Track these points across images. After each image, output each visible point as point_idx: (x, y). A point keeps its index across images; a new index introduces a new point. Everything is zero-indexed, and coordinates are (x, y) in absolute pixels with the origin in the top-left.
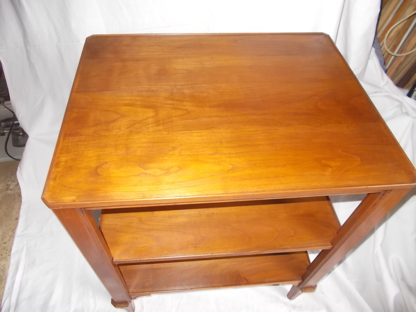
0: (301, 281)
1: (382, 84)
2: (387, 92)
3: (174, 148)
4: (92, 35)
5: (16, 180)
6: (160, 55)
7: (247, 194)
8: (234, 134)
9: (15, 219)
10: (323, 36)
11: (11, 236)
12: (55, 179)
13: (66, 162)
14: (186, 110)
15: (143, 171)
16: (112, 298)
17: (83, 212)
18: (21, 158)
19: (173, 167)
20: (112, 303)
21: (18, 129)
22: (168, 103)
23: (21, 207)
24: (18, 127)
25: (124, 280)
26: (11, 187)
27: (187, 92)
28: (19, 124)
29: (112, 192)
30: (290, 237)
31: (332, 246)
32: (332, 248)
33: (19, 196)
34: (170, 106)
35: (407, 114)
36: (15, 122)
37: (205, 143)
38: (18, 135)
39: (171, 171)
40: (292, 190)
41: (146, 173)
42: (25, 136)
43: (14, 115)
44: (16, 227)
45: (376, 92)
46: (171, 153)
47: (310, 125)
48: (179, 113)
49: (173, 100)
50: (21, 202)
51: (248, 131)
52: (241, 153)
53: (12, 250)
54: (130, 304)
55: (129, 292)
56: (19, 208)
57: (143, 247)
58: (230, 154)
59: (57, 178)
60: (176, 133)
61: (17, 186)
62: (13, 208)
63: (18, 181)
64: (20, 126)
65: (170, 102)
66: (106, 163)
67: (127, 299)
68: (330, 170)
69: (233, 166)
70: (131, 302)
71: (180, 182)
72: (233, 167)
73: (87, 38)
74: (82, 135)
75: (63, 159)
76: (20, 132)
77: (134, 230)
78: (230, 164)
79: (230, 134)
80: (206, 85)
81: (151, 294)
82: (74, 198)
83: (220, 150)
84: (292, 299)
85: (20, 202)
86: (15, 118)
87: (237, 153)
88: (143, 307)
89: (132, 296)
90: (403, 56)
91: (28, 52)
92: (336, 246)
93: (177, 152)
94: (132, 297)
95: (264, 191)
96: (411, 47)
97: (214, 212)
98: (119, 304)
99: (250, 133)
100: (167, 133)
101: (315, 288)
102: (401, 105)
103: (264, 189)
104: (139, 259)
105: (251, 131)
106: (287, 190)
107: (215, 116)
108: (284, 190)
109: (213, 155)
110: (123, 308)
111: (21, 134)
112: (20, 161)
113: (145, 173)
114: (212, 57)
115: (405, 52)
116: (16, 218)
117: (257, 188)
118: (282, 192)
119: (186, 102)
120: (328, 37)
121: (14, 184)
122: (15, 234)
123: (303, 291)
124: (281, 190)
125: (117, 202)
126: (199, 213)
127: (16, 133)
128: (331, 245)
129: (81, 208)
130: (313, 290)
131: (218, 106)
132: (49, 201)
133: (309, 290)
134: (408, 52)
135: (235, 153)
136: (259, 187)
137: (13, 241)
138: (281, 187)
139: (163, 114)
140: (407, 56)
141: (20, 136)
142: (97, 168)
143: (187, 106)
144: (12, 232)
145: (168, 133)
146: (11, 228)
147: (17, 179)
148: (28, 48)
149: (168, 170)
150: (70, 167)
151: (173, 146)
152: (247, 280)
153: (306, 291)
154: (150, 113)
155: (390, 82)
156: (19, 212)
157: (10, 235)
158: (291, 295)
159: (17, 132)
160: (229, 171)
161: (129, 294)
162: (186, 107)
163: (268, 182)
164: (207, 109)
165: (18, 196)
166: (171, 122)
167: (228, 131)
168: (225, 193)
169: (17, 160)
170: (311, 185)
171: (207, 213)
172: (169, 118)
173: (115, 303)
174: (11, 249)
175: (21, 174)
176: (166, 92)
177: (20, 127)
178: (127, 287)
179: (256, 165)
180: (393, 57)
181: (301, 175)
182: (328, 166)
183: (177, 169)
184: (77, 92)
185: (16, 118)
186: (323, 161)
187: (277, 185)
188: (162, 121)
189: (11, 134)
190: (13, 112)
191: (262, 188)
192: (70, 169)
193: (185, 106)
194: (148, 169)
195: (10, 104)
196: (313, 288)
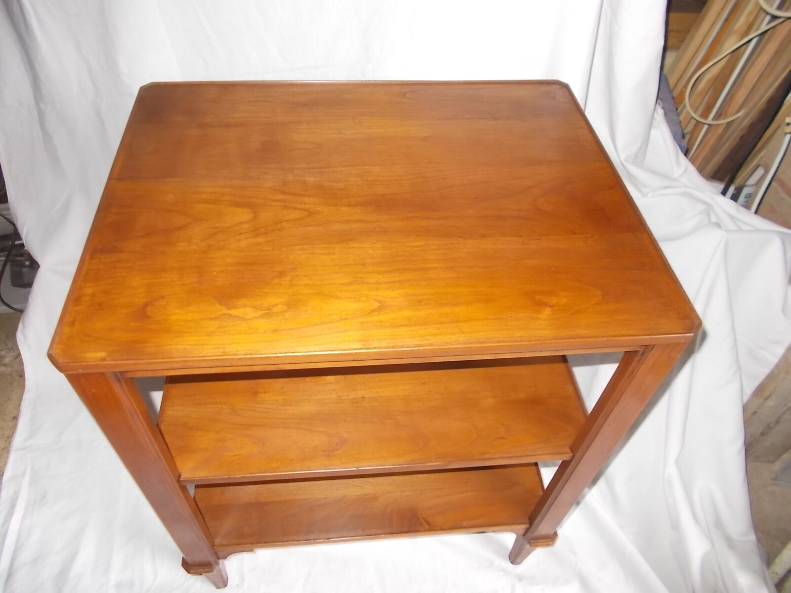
0: (527, 526)
1: (677, 173)
2: (687, 187)
3: (282, 274)
4: (151, 83)
5: (15, 348)
6: (267, 118)
7: (402, 349)
8: (388, 251)
9: (11, 419)
10: (558, 87)
11: (3, 449)
12: (72, 324)
13: (93, 295)
14: (306, 210)
15: (224, 310)
16: (184, 557)
17: (119, 381)
18: (25, 307)
19: (277, 305)
20: (183, 565)
21: (22, 255)
22: (276, 198)
23: (24, 397)
24: (22, 251)
25: (206, 524)
26: (6, 360)
27: (311, 179)
28: (22, 245)
29: (171, 345)
30: (499, 438)
31: (572, 454)
32: (573, 457)
33: (21, 376)
34: (280, 203)
35: (718, 225)
36: (17, 242)
37: (336, 265)
38: (22, 265)
39: (273, 311)
40: (480, 343)
41: (231, 315)
42: (34, 266)
43: (16, 229)
44: (13, 433)
45: (666, 187)
46: (276, 281)
47: (521, 236)
48: (294, 215)
49: (284, 193)
50: (24, 388)
51: (412, 246)
52: (396, 281)
53: (5, 474)
54: (217, 568)
55: (213, 545)
56: (20, 399)
57: (236, 455)
58: (377, 283)
59: (76, 323)
60: (286, 249)
61: (16, 359)
62: (9, 399)
63: (18, 349)
64: (26, 248)
65: (280, 197)
66: (163, 297)
67: (211, 559)
68: (547, 311)
69: (380, 303)
70: (218, 564)
71: (288, 330)
72: (380, 306)
73: (141, 88)
74: (123, 252)
75: (89, 291)
76: (26, 261)
77: (220, 426)
78: (376, 300)
79: (380, 251)
80: (344, 169)
81: (255, 550)
82: (102, 354)
83: (361, 278)
84: (518, 564)
85: (23, 386)
86: (16, 235)
87: (390, 282)
88: (242, 579)
89: (219, 552)
90: (722, 124)
91: (41, 114)
92: (578, 455)
93: (286, 280)
94: (220, 554)
95: (431, 345)
96: (736, 109)
97: (364, 396)
98: (195, 568)
99: (416, 249)
100: (271, 248)
101: (555, 540)
102: (709, 209)
103: (430, 342)
104: (226, 476)
105: (416, 247)
106: (472, 343)
107: (356, 221)
108: (465, 343)
109: (347, 286)
110: (201, 575)
111: (27, 263)
112: (23, 312)
113: (227, 314)
114: (360, 121)
115: (726, 117)
116: (13, 416)
117: (419, 340)
118: (462, 346)
119: (308, 196)
120: (566, 87)
121: (11, 354)
122: (10, 445)
123: (532, 544)
124: (461, 344)
125: (178, 362)
126: (339, 397)
127: (18, 261)
128: (570, 451)
129: (115, 373)
130: (551, 543)
131: (365, 204)
132: (61, 360)
133: (543, 542)
134: (731, 116)
135: (385, 283)
136: (424, 338)
137: (7, 457)
138: (461, 338)
139: (266, 216)
140: (729, 124)
141: (24, 267)
142: (146, 305)
143: (309, 204)
144: (6, 441)
145: (273, 249)
146: (4, 435)
147: (17, 346)
148: (42, 106)
149: (269, 310)
150: (100, 305)
151: (281, 270)
152: (428, 523)
153: (538, 544)
154: (244, 215)
155: (692, 169)
156: (20, 405)
157: (2, 447)
158: (515, 556)
159: (20, 260)
160: (373, 311)
161: (213, 549)
162: (307, 206)
163: (439, 329)
164: (344, 209)
165: (19, 378)
166: (280, 230)
167: (378, 245)
168: (363, 347)
169: (18, 311)
170: (514, 336)
171: (353, 397)
172: (276, 224)
173: (188, 566)
174: (3, 473)
175: (24, 335)
176: (274, 180)
177: (27, 251)
178: (209, 536)
179: (421, 302)
180: (706, 127)
181: (496, 319)
182: (546, 304)
183: (285, 307)
184: (119, 179)
185: (18, 233)
186: (537, 297)
187: (454, 335)
188: (264, 229)
189: (8, 264)
190: (14, 224)
191: (428, 340)
192: (99, 307)
193: (305, 204)
194: (234, 307)
195: (8, 209)
196: (550, 539)
